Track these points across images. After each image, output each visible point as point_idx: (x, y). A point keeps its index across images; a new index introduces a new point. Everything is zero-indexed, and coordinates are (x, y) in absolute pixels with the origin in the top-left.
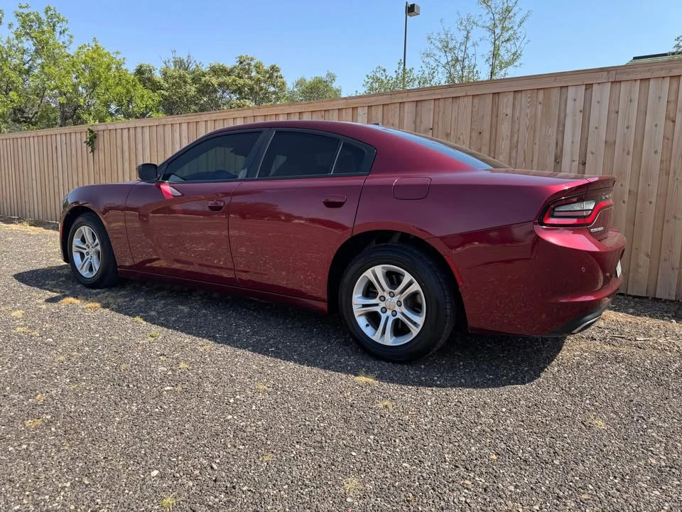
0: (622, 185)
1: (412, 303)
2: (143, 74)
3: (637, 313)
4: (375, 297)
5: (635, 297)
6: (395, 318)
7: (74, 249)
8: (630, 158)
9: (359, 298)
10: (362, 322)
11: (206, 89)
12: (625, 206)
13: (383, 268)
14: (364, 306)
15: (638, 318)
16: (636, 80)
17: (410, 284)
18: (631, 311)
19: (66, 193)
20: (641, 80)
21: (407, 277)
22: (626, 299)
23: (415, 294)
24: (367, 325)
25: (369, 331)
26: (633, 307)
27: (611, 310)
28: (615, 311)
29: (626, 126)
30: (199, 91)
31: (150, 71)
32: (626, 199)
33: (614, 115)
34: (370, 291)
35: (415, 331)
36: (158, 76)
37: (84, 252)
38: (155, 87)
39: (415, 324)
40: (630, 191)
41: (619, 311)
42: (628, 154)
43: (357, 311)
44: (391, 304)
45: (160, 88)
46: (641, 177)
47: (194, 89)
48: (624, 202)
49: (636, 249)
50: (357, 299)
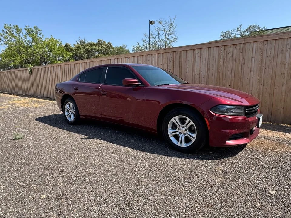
2: (67, 46)
47: (83, 51)
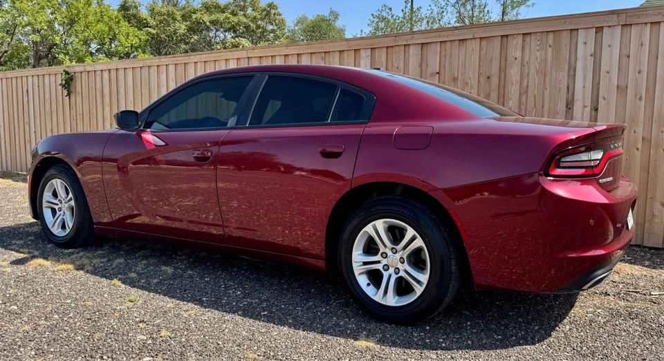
0: (635, 132)
1: (416, 260)
2: (128, 10)
3: (653, 266)
4: (376, 254)
5: (651, 248)
6: (398, 276)
7: (45, 204)
8: (643, 103)
9: (359, 255)
10: (363, 281)
11: (197, 27)
12: (638, 153)
13: (384, 222)
14: (365, 263)
15: (654, 270)
16: (646, 23)
17: (413, 239)
18: (647, 263)
19: (38, 142)
20: (651, 23)
21: (410, 232)
22: (642, 251)
23: (419, 250)
24: (368, 285)
25: (370, 291)
26: (649, 260)
27: (626, 262)
28: (631, 263)
29: (637, 70)
30: (190, 29)
31: (136, 7)
32: (640, 146)
33: (624, 59)
34: (371, 247)
35: (419, 290)
36: (144, 13)
37: (56, 207)
38: (141, 24)
39: (419, 282)
40: (643, 138)
41: (634, 263)
42: (640, 99)
43: (358, 269)
44: (394, 261)
45: (147, 25)
46: (654, 124)
47: (183, 27)
48: (637, 149)
49: (651, 198)
50: (358, 256)
